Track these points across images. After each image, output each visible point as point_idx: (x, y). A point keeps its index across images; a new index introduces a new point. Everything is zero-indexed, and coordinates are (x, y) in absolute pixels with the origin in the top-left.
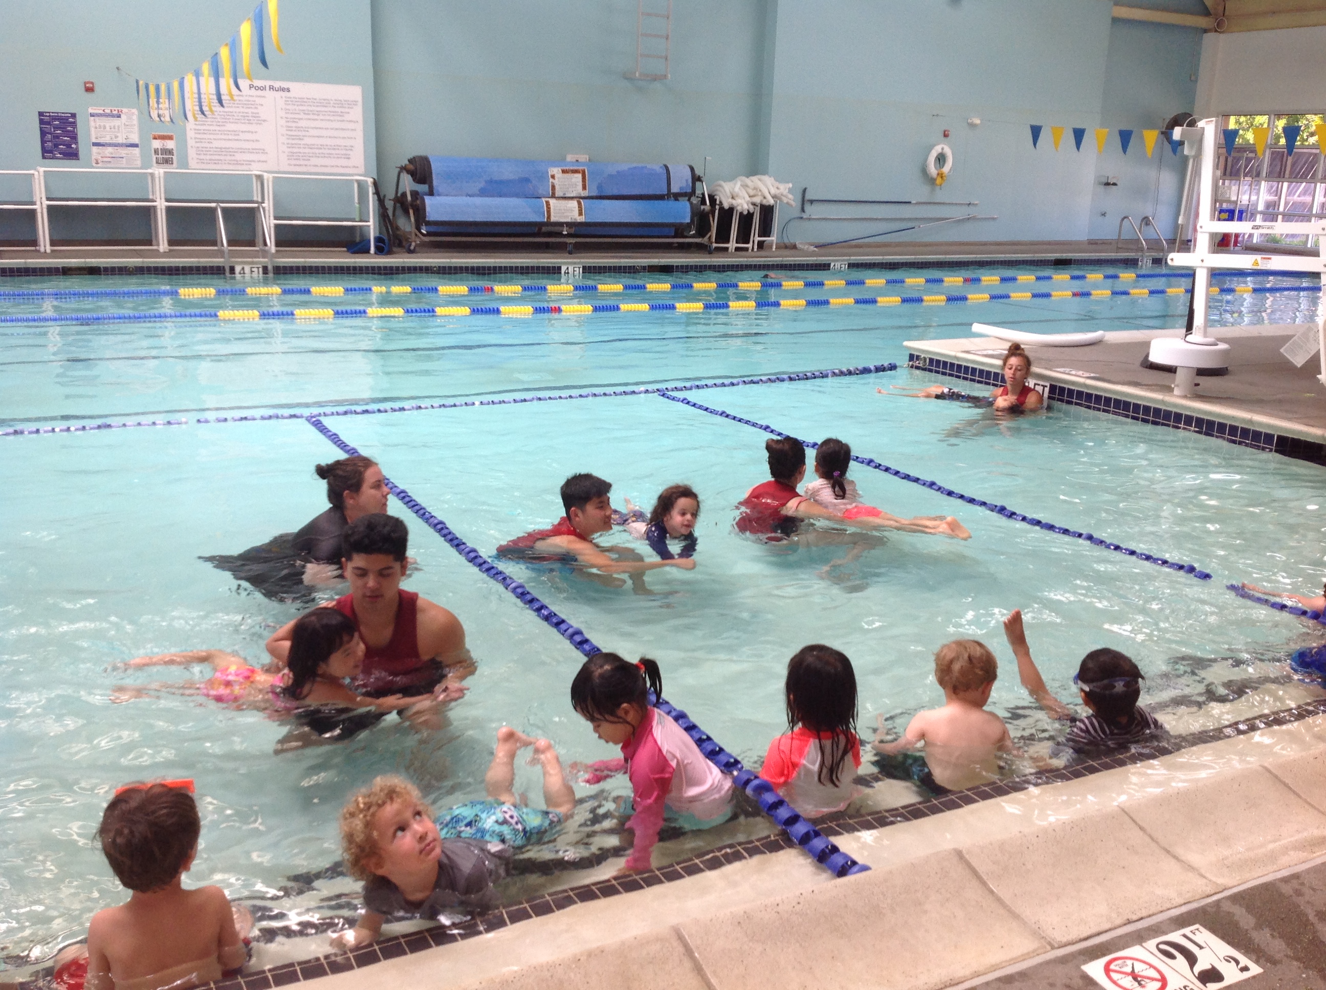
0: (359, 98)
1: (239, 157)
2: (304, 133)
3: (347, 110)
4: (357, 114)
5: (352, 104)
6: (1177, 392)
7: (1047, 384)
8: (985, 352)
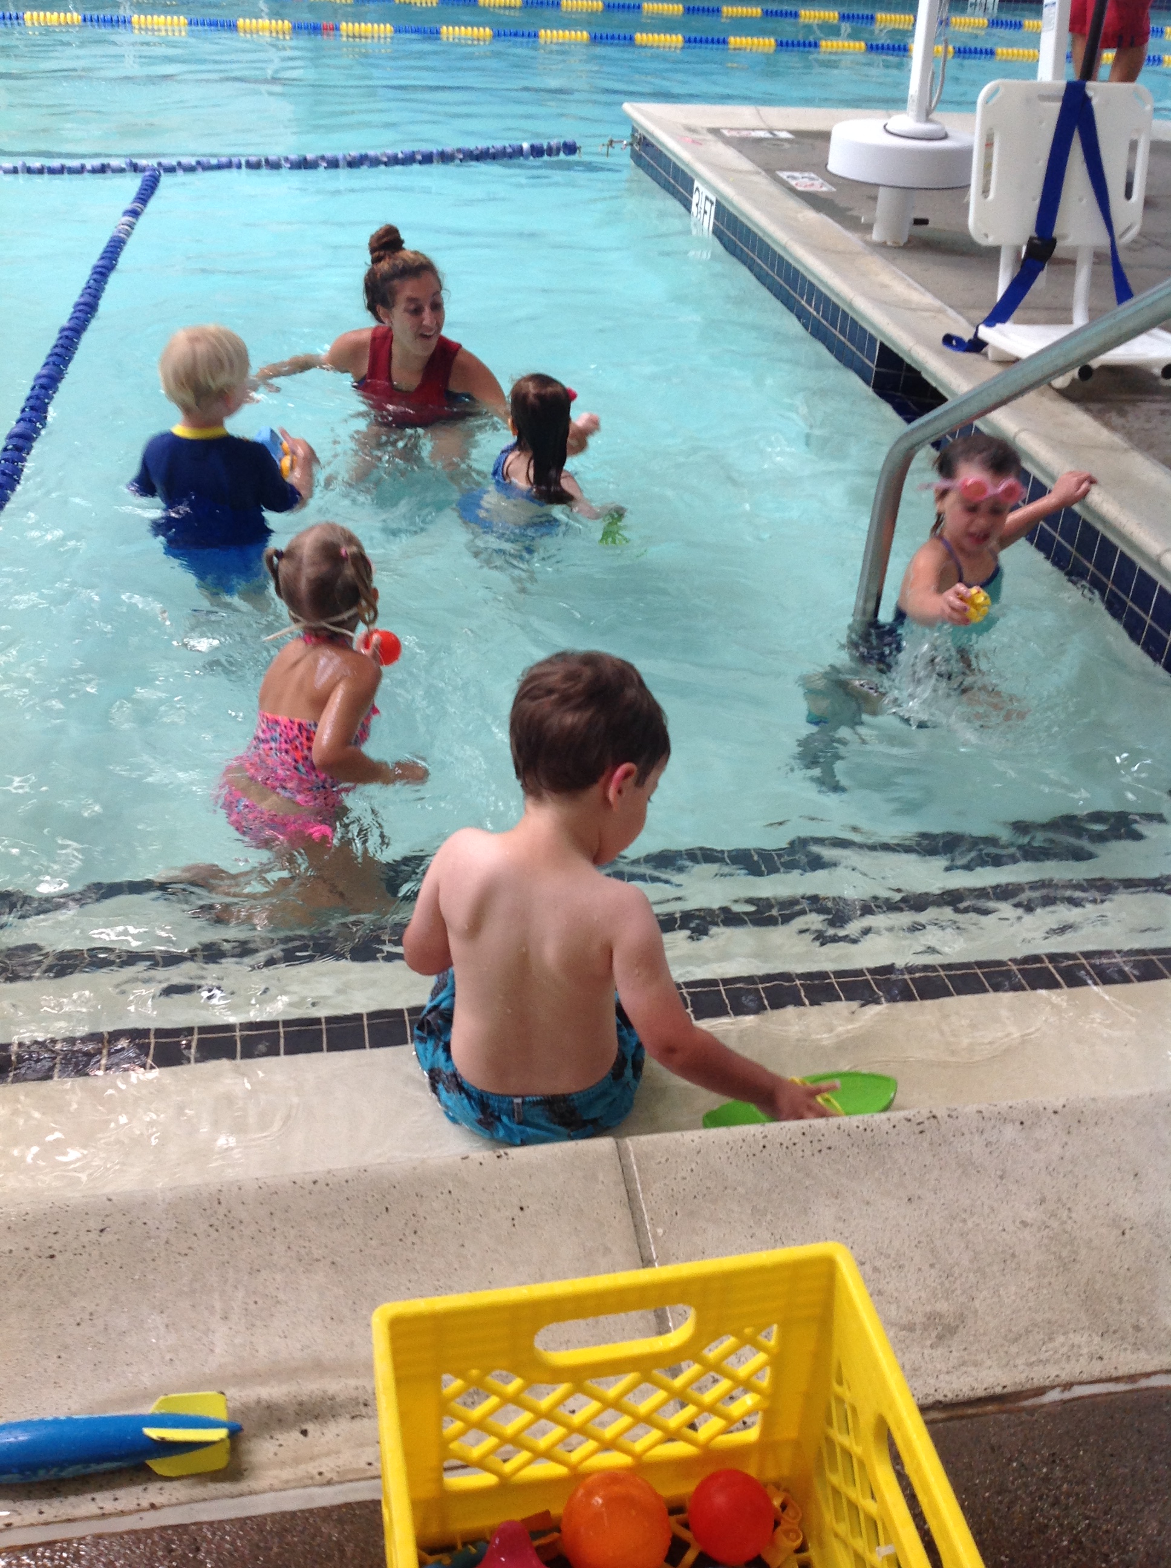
6: (876, 236)
7: (714, 200)
8: (744, 133)
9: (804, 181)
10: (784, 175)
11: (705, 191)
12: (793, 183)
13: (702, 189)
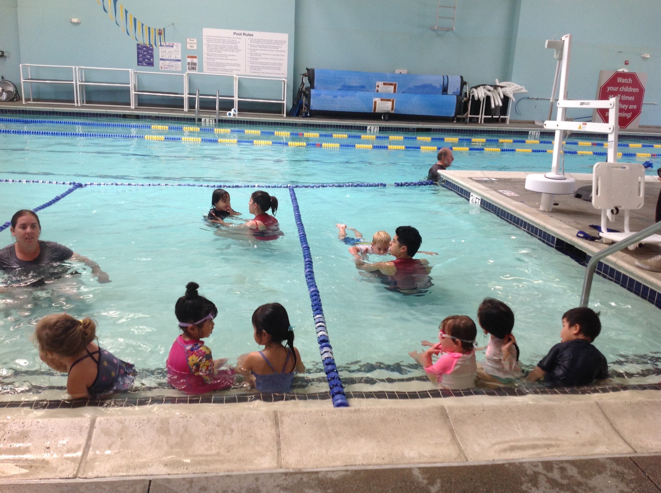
0: (287, 40)
1: (227, 67)
2: (258, 57)
3: (280, 46)
4: (285, 47)
5: (283, 42)
6: (541, 208)
7: (480, 198)
8: (480, 179)
9: (508, 193)
10: (501, 191)
11: (475, 196)
12: (505, 193)
13: (474, 195)
